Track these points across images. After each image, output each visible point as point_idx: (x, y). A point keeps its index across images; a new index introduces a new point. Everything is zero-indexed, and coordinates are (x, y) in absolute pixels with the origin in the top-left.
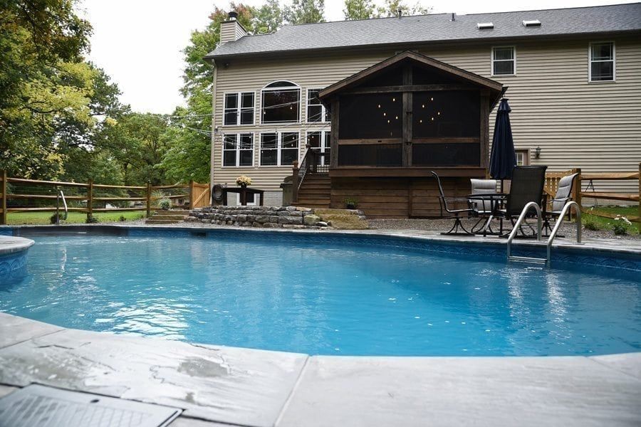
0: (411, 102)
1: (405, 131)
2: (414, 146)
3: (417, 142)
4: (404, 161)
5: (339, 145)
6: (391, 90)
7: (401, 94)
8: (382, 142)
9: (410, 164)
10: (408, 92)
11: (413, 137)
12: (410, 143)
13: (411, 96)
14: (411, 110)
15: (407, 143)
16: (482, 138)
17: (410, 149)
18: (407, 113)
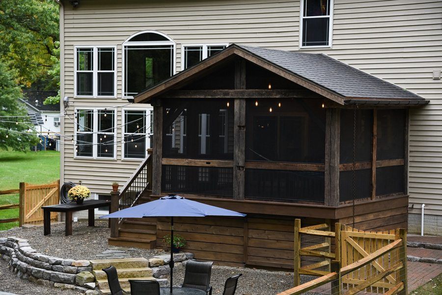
0: (243, 112)
1: (236, 151)
2: (248, 172)
3: (251, 166)
4: (235, 190)
5: (163, 166)
6: (219, 94)
7: (232, 101)
8: (211, 165)
9: (241, 195)
10: (240, 99)
11: (247, 160)
12: (243, 167)
13: (244, 104)
14: (244, 124)
15: (239, 167)
16: (327, 165)
17: (240, 175)
18: (240, 127)
